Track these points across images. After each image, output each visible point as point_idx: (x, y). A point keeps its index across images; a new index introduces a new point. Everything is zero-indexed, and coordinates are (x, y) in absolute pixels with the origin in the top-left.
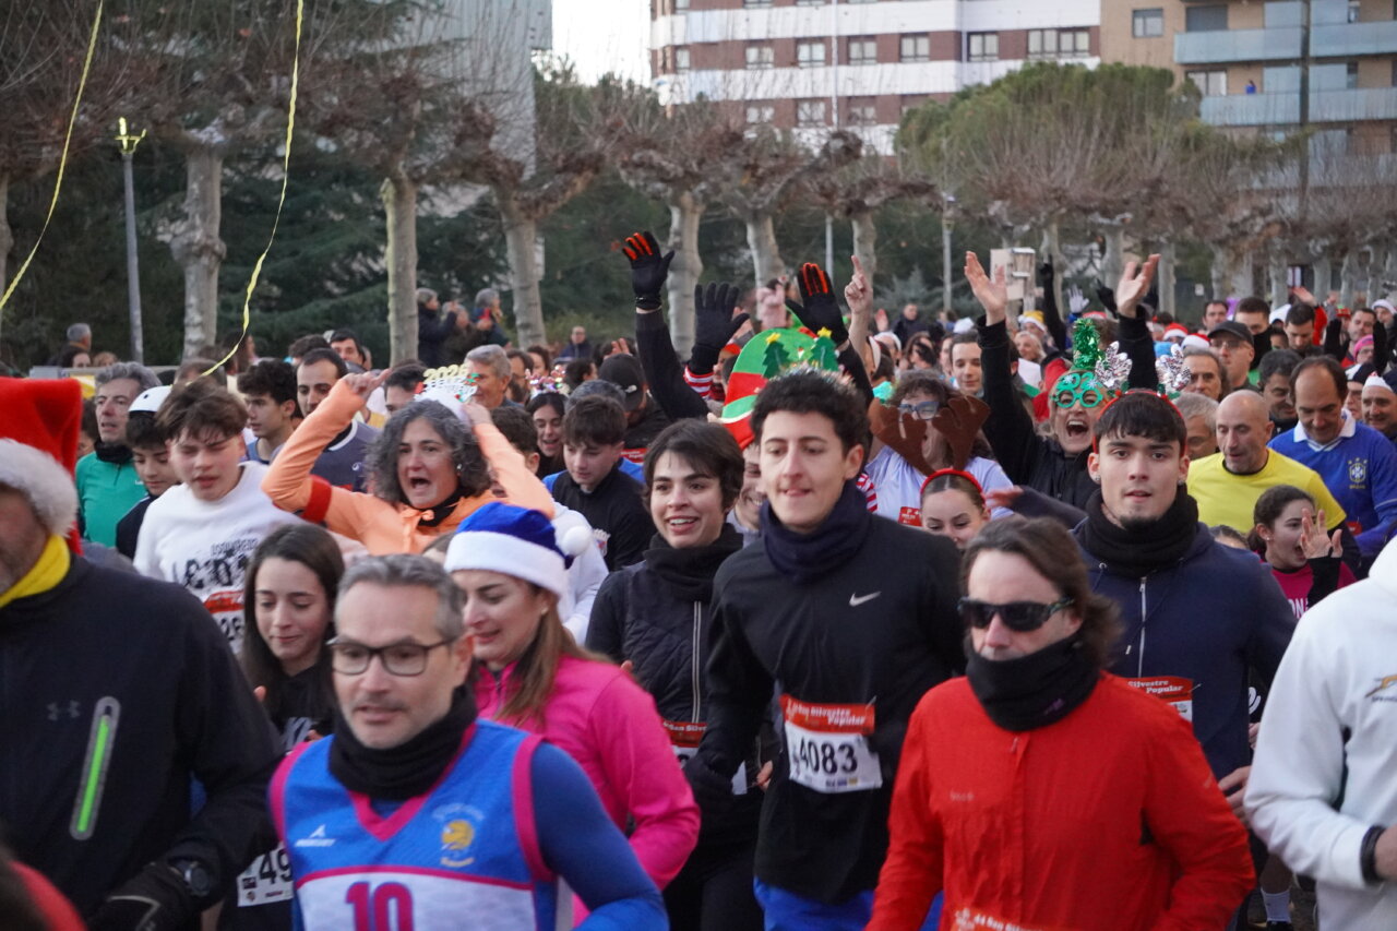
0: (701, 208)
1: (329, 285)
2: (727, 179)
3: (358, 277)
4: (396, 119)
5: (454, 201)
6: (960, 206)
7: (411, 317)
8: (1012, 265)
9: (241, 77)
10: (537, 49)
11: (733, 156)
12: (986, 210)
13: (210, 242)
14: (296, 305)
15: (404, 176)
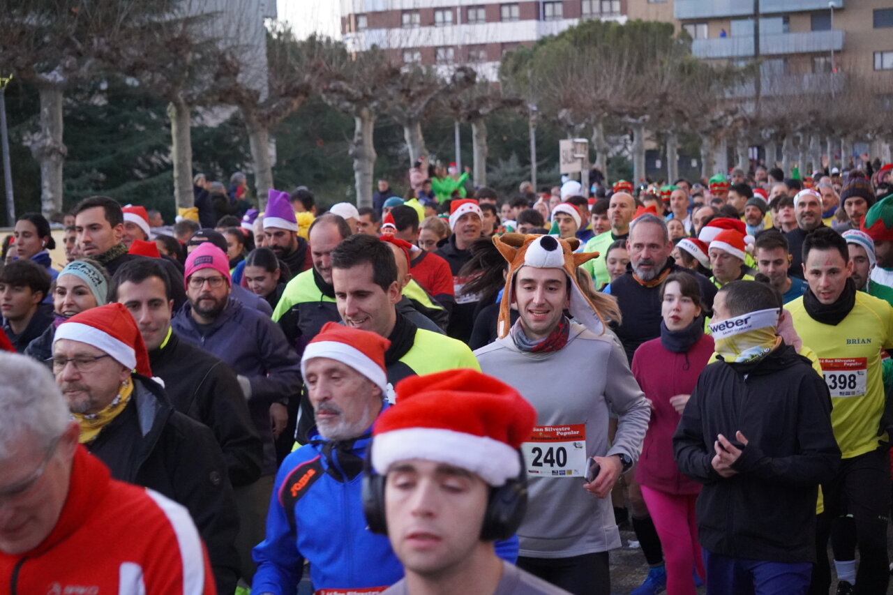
0: (374, 118)
1: (137, 172)
2: (391, 98)
3: (155, 166)
4: (175, 64)
5: (216, 117)
6: (540, 113)
7: (189, 192)
8: (574, 150)
9: (74, 39)
10: (267, 17)
11: (394, 84)
12: (557, 115)
13: (56, 146)
14: (115, 186)
15: (182, 100)
